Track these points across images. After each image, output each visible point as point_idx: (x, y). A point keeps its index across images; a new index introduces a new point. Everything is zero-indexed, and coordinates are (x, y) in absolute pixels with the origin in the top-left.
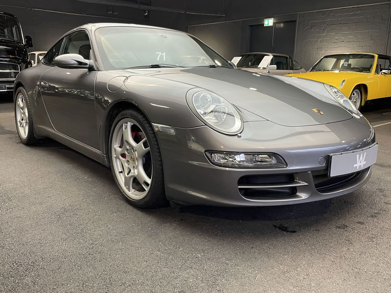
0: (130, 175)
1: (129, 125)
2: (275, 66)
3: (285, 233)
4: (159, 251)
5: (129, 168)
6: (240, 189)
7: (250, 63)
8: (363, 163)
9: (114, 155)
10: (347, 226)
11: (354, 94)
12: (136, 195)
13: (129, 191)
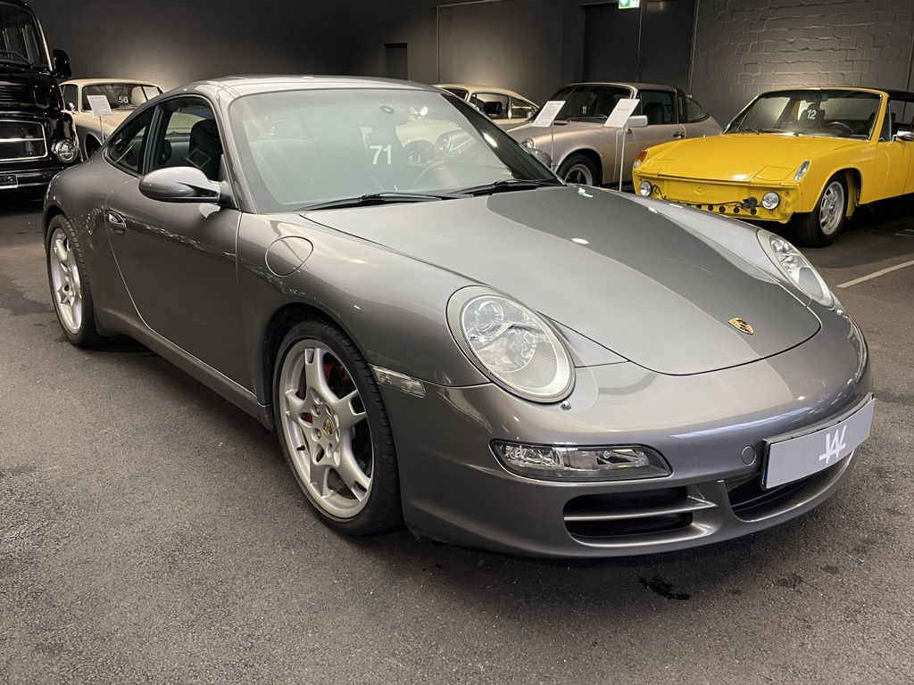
0: (322, 462)
1: (318, 353)
2: (645, 117)
3: (666, 600)
4: (393, 655)
5: (319, 446)
6: (568, 523)
7: (584, 108)
8: (842, 447)
9: (285, 412)
10: (801, 580)
11: (829, 193)
12: (339, 506)
13: (322, 495)
